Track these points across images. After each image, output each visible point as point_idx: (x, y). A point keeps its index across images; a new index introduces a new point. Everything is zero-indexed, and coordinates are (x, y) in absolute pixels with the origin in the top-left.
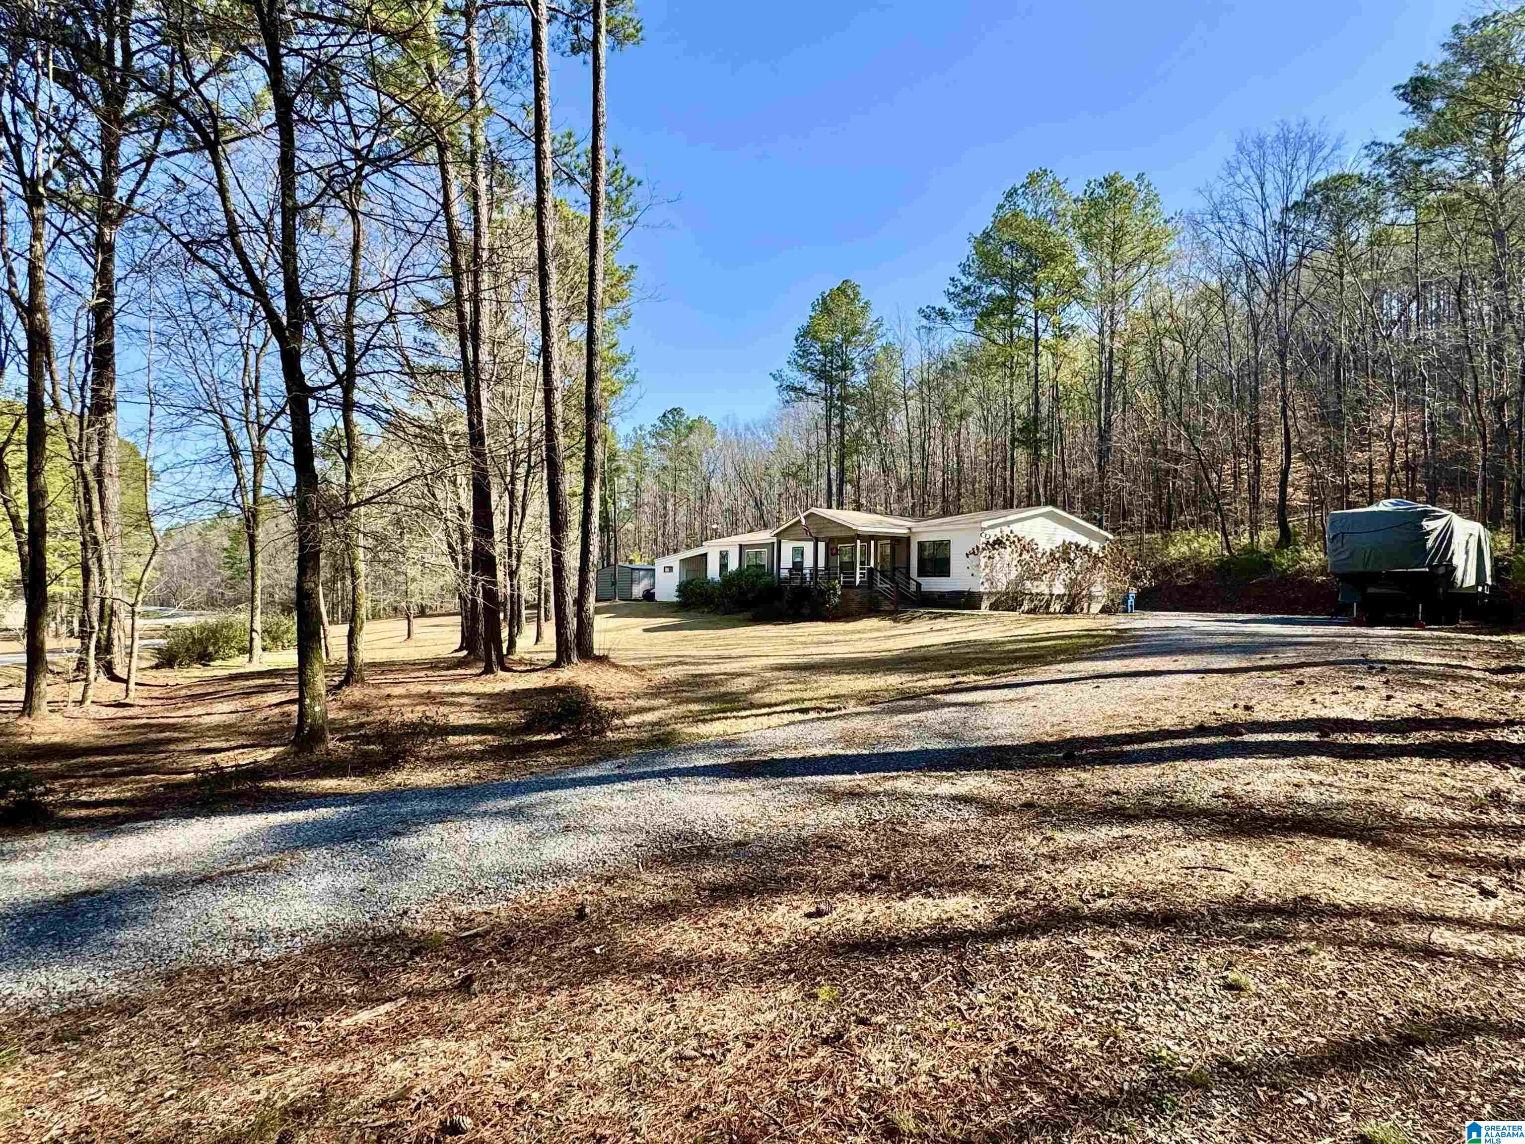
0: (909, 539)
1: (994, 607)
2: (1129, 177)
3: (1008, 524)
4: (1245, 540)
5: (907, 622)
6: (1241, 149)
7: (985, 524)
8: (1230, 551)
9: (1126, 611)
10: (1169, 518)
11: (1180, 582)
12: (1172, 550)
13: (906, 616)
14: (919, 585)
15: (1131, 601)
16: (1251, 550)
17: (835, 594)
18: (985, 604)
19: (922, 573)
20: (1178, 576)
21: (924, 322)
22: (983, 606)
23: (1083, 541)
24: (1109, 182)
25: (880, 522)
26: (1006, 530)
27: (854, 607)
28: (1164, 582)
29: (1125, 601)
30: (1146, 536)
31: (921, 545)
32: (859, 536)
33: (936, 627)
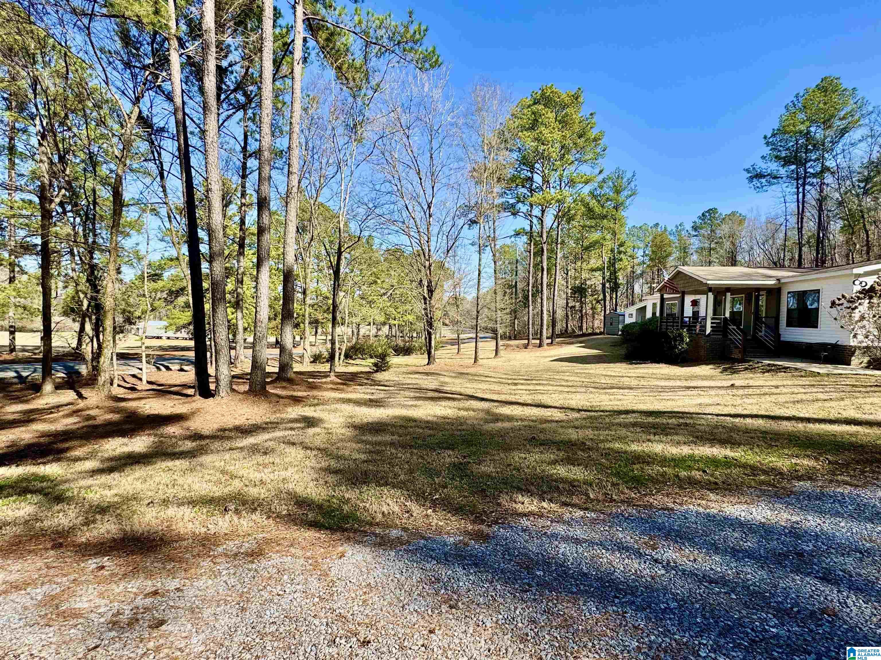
0: (779, 289)
7: (859, 271)
14: (778, 335)
18: (859, 359)
22: (853, 362)
31: (792, 295)
33: (738, 383)
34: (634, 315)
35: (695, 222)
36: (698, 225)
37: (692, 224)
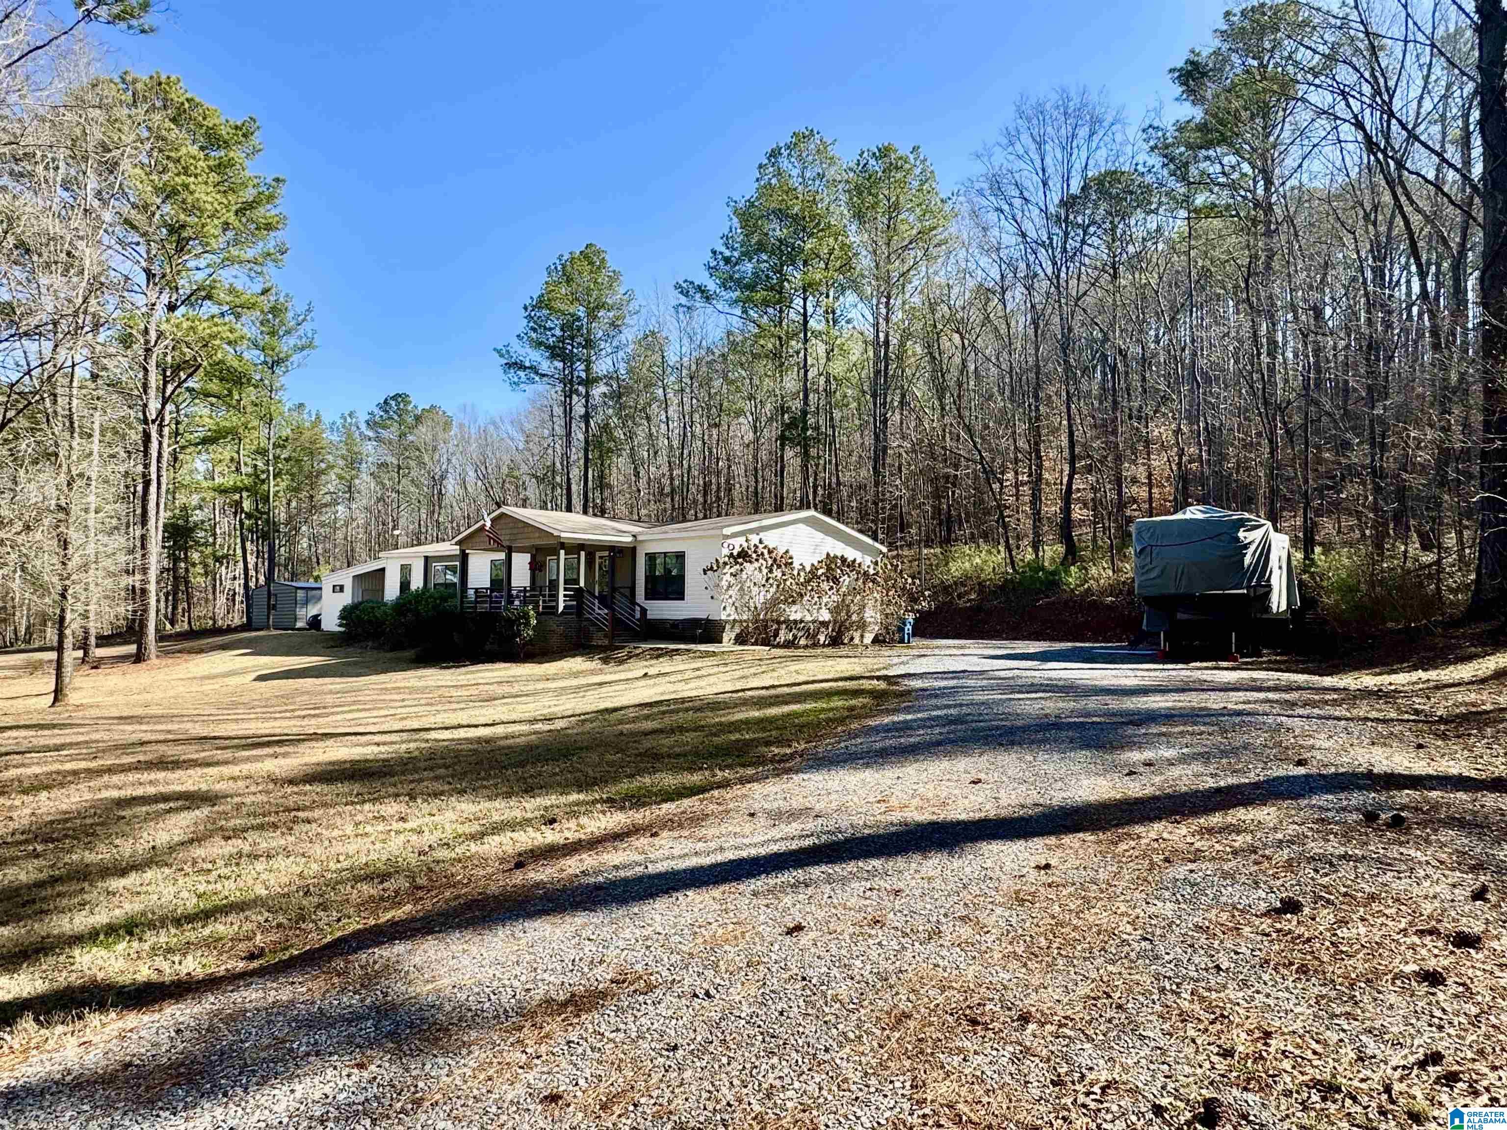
0: (634, 549)
1: (741, 640)
2: (903, 149)
3: (757, 531)
4: (1029, 556)
5: (621, 662)
6: (1021, 114)
7: (727, 531)
8: (1013, 567)
9: (902, 641)
10: (949, 531)
11: (961, 603)
12: (953, 567)
13: (623, 654)
14: (644, 611)
15: (908, 628)
16: (1036, 566)
17: (527, 624)
18: (728, 636)
19: (651, 595)
20: (960, 596)
21: (683, 300)
22: (725, 638)
23: (851, 554)
24: (883, 153)
25: (597, 527)
26: (754, 539)
27: (555, 641)
28: (944, 603)
29: (901, 630)
30: (925, 551)
31: (651, 558)
32: (562, 545)
33: (652, 671)
34: (348, 589)
35: (371, 414)
36: (377, 419)
37: (368, 417)
